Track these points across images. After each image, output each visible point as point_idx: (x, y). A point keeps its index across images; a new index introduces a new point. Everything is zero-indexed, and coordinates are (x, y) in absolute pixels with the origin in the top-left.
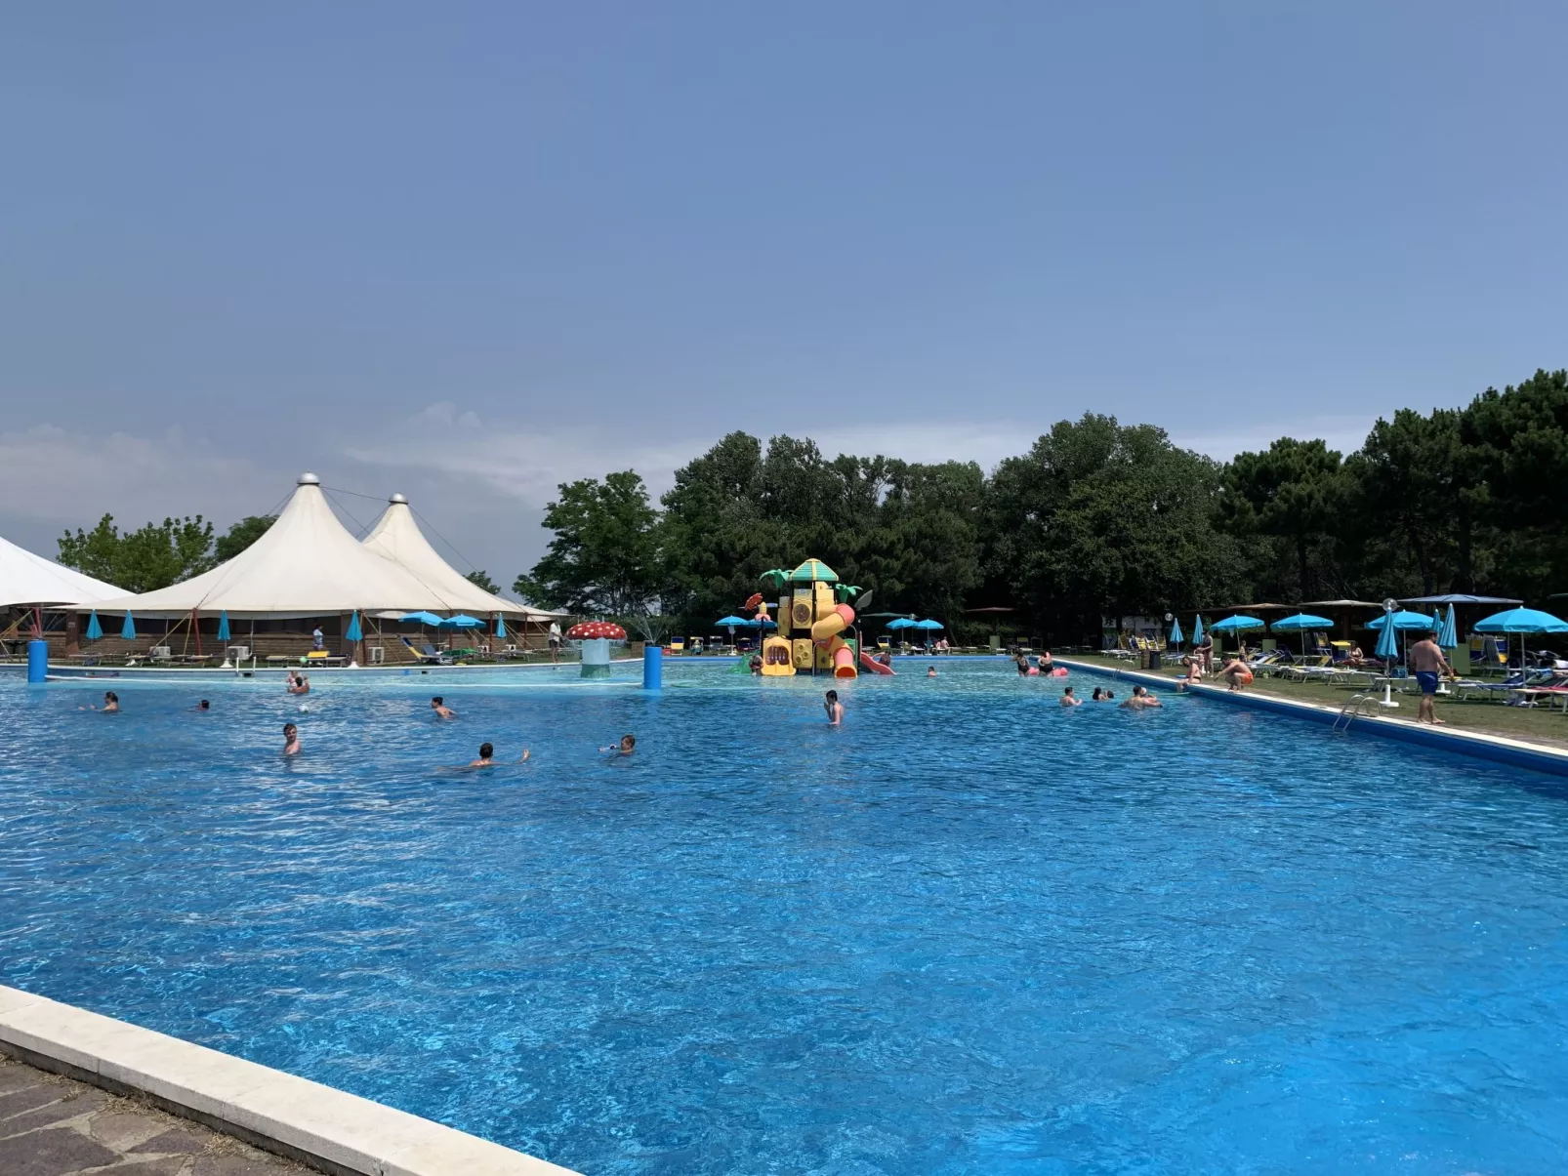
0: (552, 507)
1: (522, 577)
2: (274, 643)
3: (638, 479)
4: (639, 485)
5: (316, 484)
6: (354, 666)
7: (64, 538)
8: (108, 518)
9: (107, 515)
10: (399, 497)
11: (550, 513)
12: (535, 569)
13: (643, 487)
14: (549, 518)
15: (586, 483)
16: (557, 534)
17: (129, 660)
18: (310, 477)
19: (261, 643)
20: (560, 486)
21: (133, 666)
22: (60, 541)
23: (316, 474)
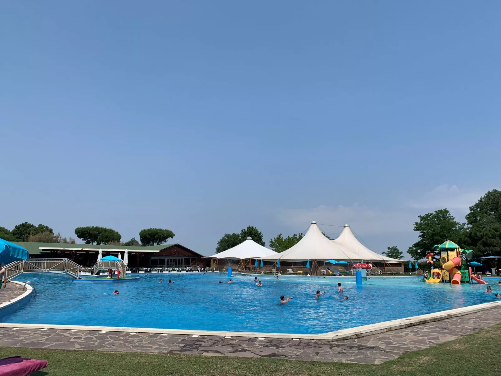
0: (416, 223)
1: (410, 248)
2: (298, 268)
3: (448, 212)
4: (448, 214)
5: (316, 224)
6: (309, 275)
7: (271, 241)
8: (280, 235)
9: (280, 234)
10: (346, 225)
11: (415, 226)
12: (414, 245)
13: (450, 214)
14: (415, 227)
15: (429, 214)
16: (421, 233)
17: (262, 272)
18: (314, 222)
19: (295, 268)
20: (419, 217)
21: (263, 274)
22: (270, 241)
23: (315, 221)
